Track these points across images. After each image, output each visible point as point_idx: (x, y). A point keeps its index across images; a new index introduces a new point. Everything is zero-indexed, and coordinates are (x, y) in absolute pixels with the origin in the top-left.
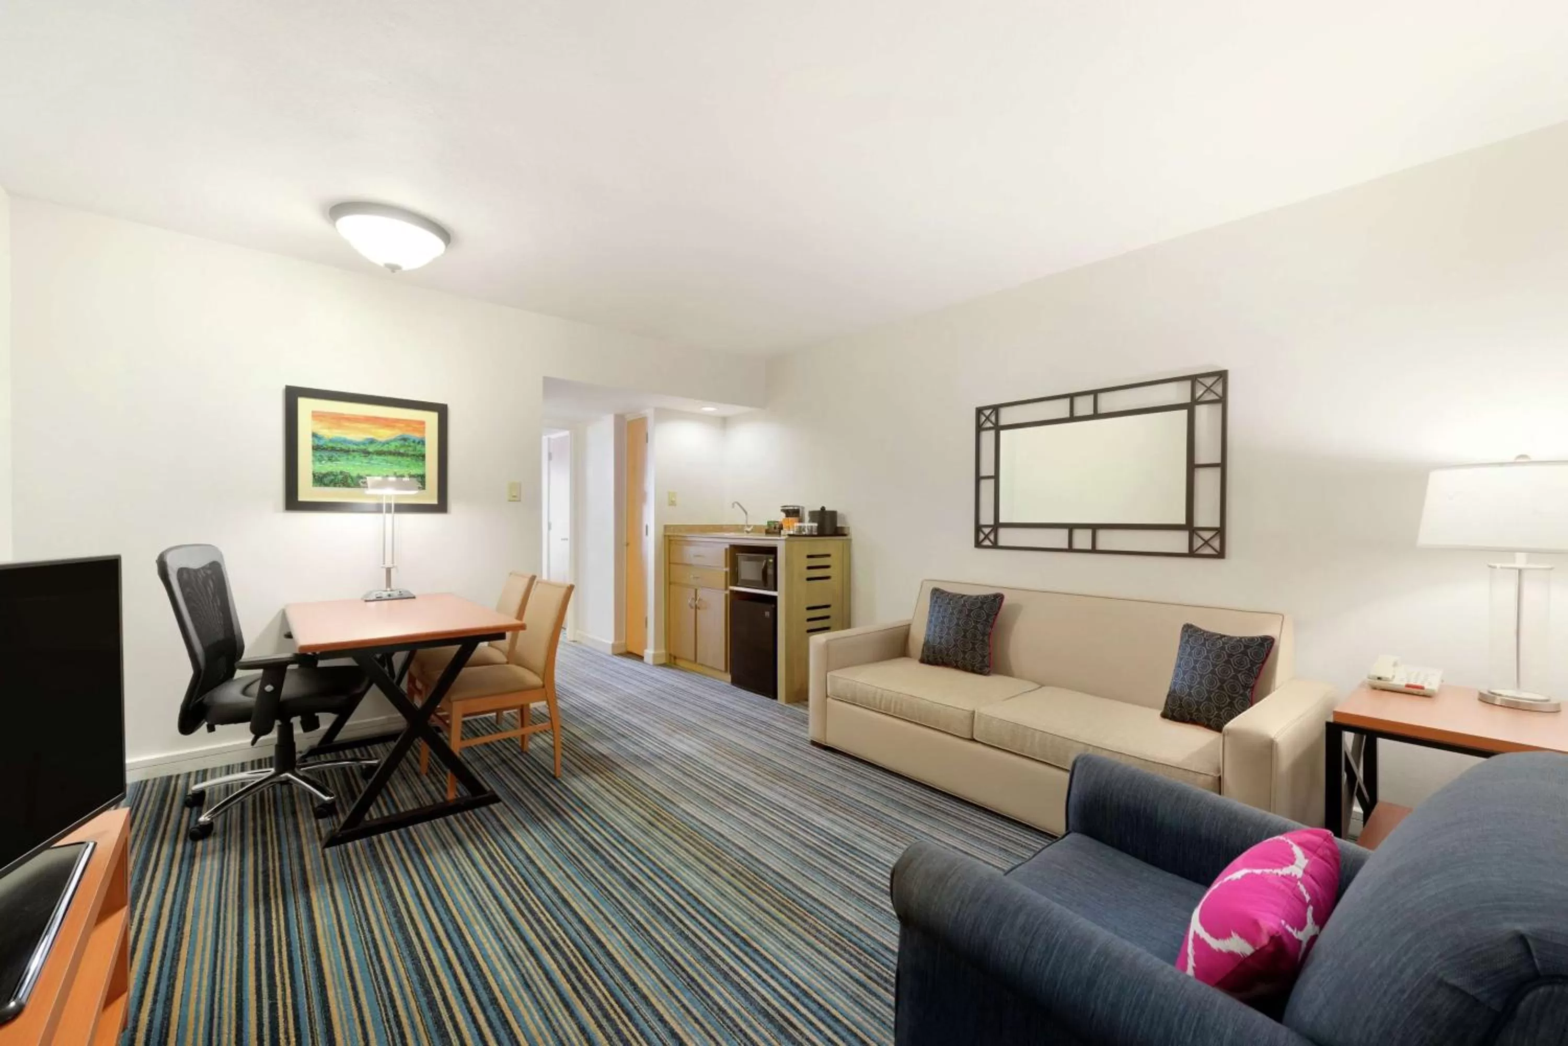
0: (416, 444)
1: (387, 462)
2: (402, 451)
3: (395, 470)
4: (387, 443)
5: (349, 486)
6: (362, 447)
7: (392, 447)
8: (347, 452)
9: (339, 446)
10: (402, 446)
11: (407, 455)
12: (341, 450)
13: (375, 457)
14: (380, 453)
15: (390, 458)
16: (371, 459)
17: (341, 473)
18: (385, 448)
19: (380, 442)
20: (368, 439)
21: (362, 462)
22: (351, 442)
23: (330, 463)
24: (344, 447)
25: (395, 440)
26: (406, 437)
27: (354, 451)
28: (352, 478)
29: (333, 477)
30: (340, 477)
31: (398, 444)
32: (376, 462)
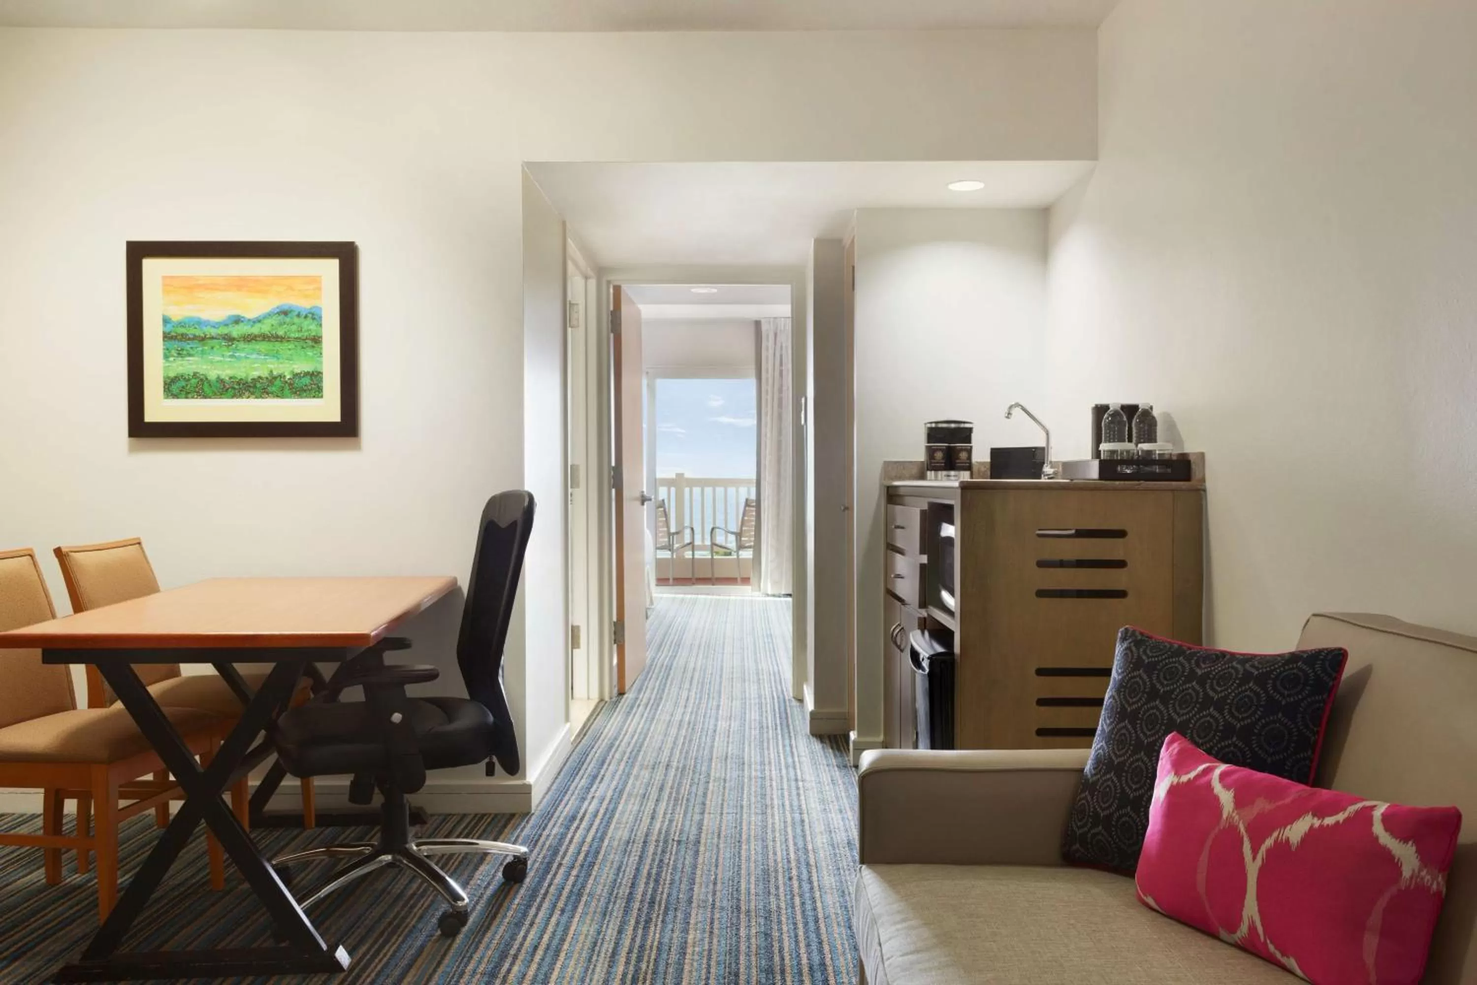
0: (302, 319)
1: (259, 353)
2: (281, 333)
3: (271, 366)
4: (258, 321)
5: (205, 397)
6: (223, 330)
7: (265, 328)
8: (203, 339)
9: (191, 332)
10: (281, 324)
11: (288, 340)
12: (194, 338)
13: (241, 345)
14: (249, 339)
15: (263, 346)
16: (236, 349)
17: (195, 375)
18: (256, 330)
19: (249, 320)
20: (230, 317)
21: (223, 356)
22: (207, 323)
23: (179, 361)
24: (198, 332)
25: (269, 315)
26: (286, 308)
27: (212, 338)
28: (209, 382)
29: (183, 383)
30: (194, 381)
31: (274, 321)
32: (243, 355)
